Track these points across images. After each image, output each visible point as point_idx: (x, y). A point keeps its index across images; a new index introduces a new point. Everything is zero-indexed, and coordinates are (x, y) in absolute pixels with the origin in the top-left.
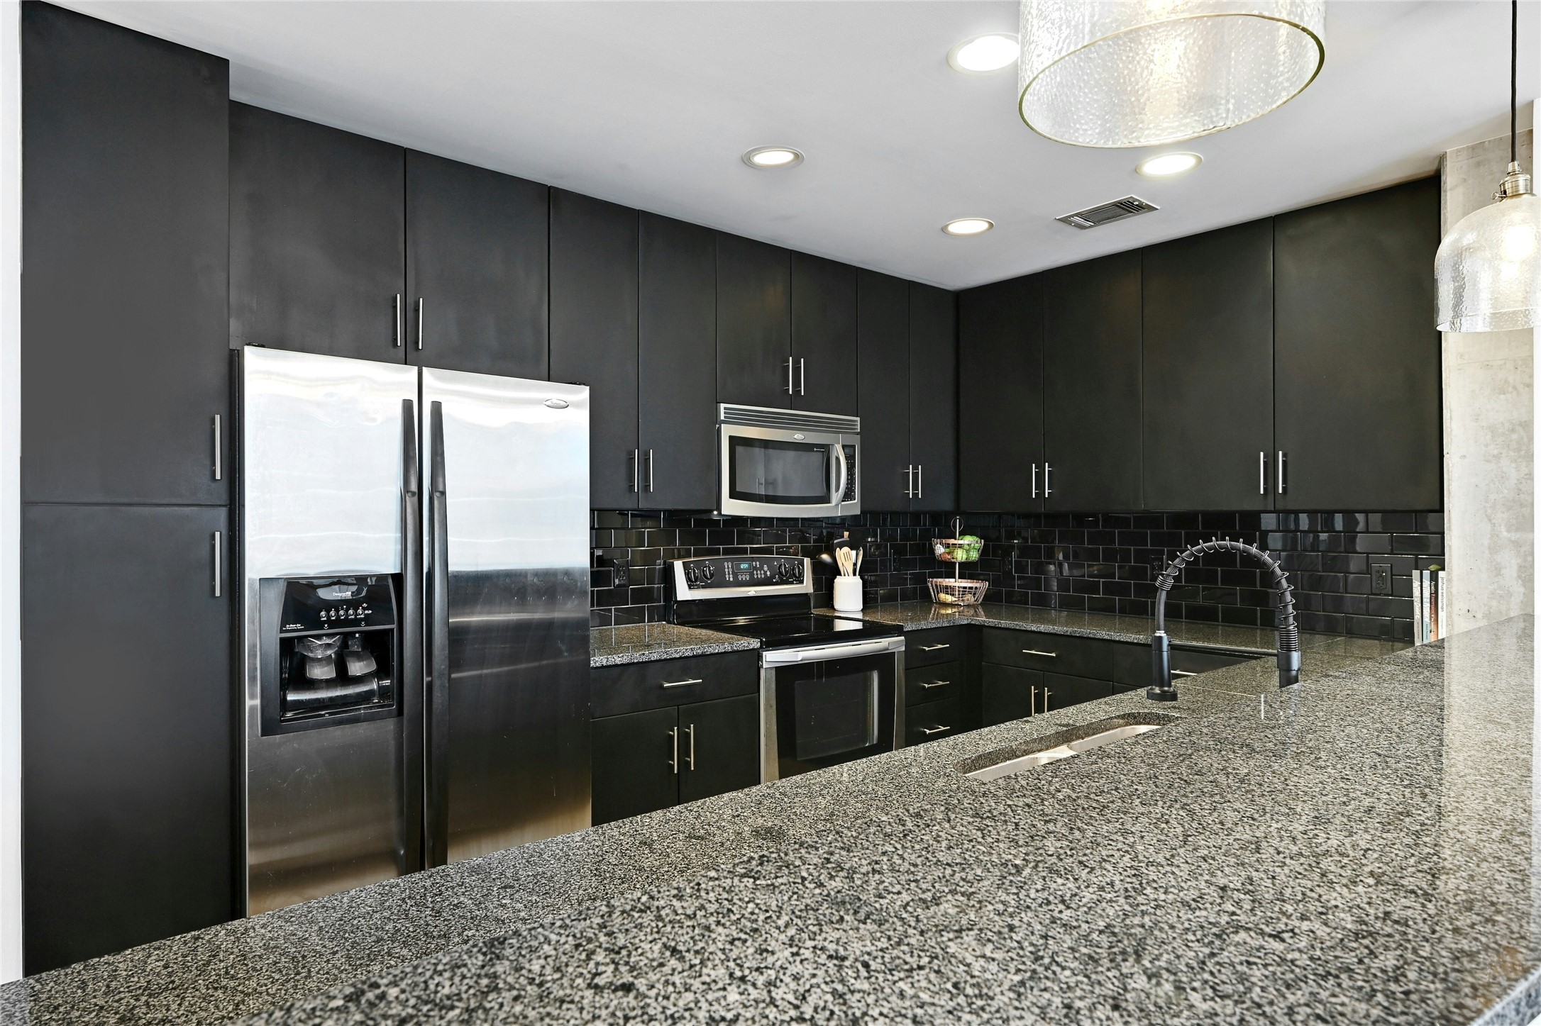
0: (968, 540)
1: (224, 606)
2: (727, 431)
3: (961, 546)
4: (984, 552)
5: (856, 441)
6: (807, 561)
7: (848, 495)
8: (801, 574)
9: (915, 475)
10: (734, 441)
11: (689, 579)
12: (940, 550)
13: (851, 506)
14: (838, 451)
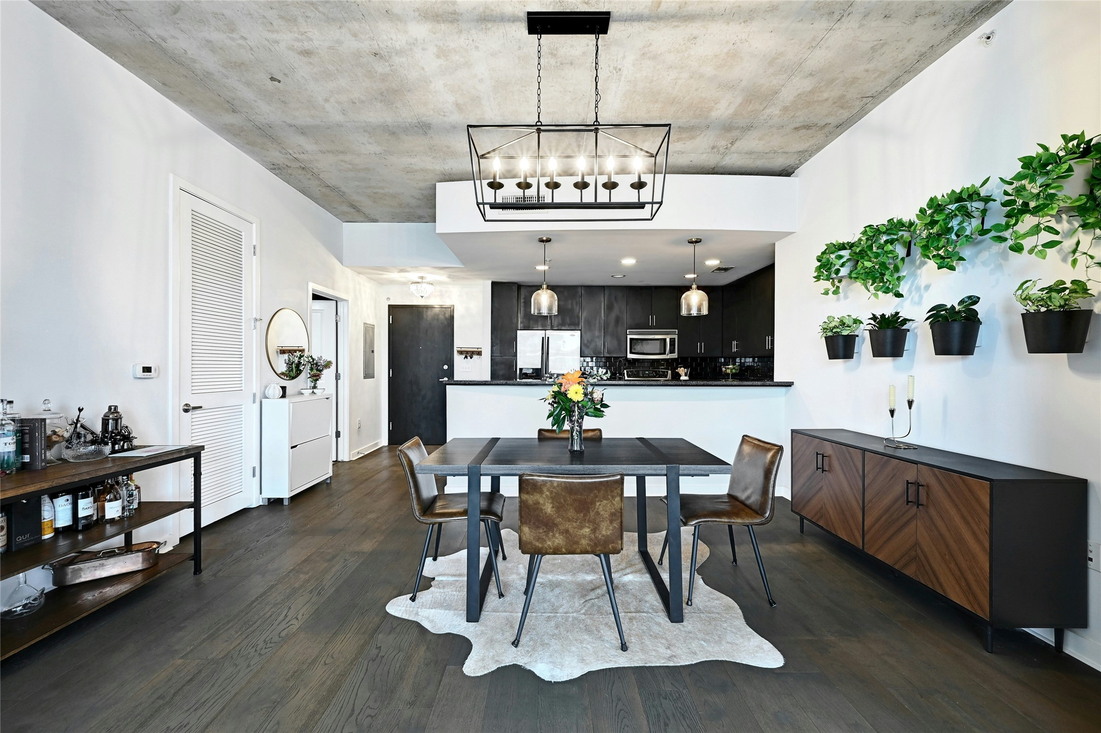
2: (629, 337)
3: (728, 368)
5: (676, 337)
6: (670, 372)
7: (672, 351)
8: (667, 375)
10: (631, 339)
11: (628, 375)
12: (724, 369)
13: (675, 355)
14: (668, 341)
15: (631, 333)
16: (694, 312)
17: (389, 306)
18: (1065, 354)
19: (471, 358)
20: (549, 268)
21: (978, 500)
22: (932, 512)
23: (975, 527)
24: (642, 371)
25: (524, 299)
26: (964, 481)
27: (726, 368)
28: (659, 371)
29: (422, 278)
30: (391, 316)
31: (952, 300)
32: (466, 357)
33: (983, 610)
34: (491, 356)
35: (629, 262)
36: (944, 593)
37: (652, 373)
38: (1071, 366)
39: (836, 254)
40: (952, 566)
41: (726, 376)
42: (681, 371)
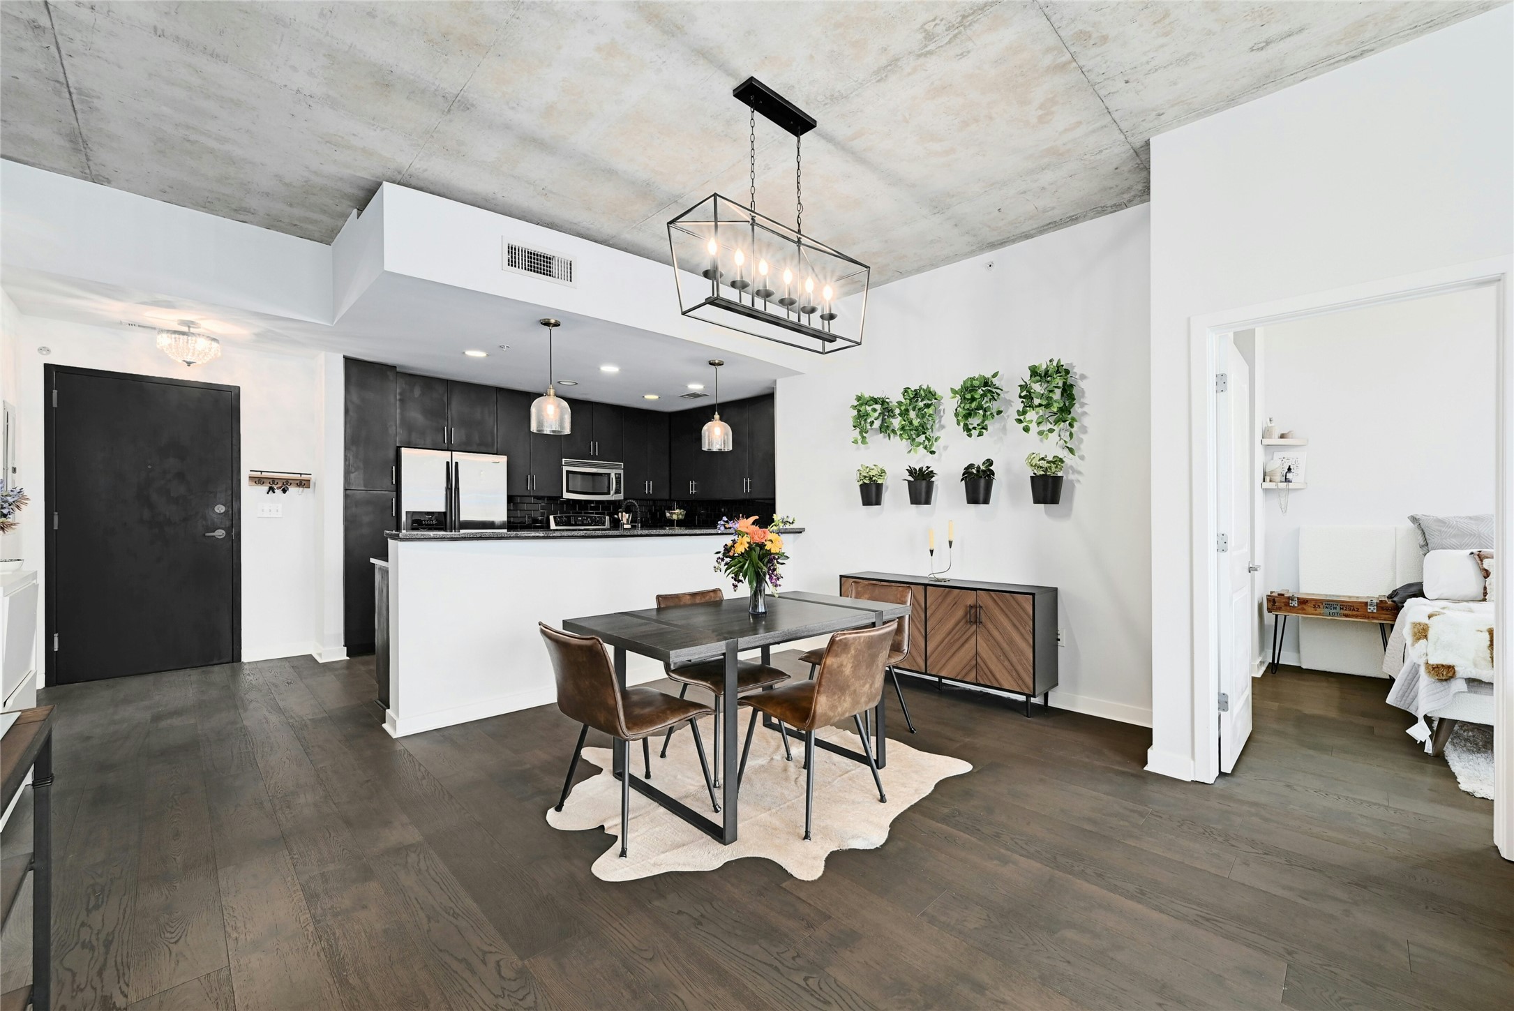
0: (677, 511)
1: (395, 519)
2: (565, 469)
3: (675, 513)
4: (686, 515)
5: (621, 472)
6: (607, 518)
7: (618, 491)
8: (605, 522)
9: (649, 485)
10: (568, 472)
11: (555, 522)
12: (668, 515)
13: (621, 496)
14: (613, 476)
15: (568, 464)
16: (715, 449)
17: (48, 368)
18: (1043, 505)
19: (284, 491)
20: (488, 355)
21: (1024, 610)
22: (990, 626)
23: (1023, 631)
24: (575, 516)
25: (400, 394)
26: (1013, 598)
27: (670, 513)
28: (595, 517)
29: (189, 324)
30: (55, 392)
31: (979, 462)
32: (271, 489)
33: (1028, 688)
34: (346, 490)
35: (609, 369)
36: (1000, 685)
37: (587, 519)
38: (1046, 512)
39: (872, 407)
40: (1006, 663)
41: (670, 523)
42: (625, 517)
